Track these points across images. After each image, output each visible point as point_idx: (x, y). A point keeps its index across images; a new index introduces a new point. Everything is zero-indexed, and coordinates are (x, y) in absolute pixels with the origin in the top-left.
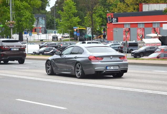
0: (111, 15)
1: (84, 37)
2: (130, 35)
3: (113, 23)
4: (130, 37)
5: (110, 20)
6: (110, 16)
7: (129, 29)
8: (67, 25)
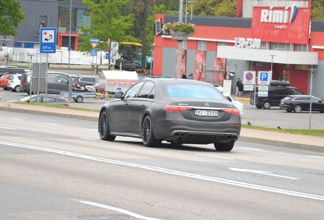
0: (161, 19)
1: (136, 63)
2: (186, 65)
3: (163, 36)
4: (185, 69)
5: (159, 29)
6: (159, 21)
7: (186, 52)
8: (98, 33)
